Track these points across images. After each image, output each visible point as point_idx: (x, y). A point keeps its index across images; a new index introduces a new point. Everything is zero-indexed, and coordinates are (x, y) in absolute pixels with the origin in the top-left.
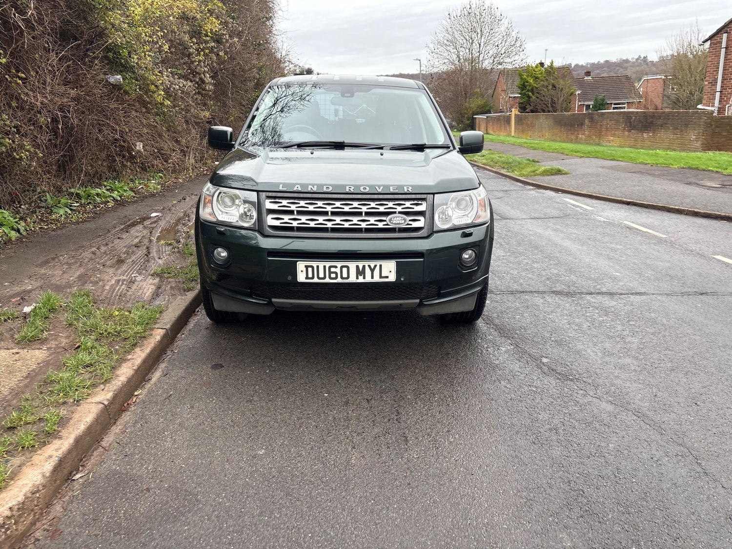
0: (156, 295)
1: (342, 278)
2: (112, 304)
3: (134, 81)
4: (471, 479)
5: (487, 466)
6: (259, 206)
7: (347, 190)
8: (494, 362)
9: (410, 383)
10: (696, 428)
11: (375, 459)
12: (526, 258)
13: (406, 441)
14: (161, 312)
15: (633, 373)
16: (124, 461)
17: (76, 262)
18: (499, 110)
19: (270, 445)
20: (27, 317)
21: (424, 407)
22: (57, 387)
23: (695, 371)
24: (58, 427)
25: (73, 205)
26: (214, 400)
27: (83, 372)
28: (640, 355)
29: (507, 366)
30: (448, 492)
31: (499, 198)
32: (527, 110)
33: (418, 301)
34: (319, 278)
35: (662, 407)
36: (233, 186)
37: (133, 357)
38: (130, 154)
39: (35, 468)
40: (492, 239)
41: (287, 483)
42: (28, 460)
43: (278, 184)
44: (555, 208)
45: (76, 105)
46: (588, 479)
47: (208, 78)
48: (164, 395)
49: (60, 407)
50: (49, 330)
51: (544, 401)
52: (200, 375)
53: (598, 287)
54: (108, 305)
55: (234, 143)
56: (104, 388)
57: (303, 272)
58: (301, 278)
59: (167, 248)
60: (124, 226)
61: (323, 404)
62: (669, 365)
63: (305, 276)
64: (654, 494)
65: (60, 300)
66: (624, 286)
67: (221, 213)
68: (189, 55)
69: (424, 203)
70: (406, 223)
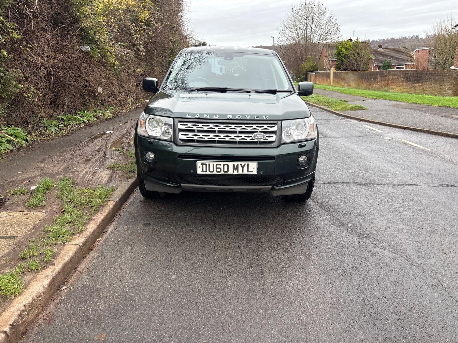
0: (110, 180)
1: (224, 171)
2: (84, 185)
3: (97, 50)
4: (302, 296)
5: (312, 289)
6: (174, 127)
7: (228, 118)
8: (318, 225)
9: (265, 237)
10: (445, 268)
11: (243, 283)
12: (339, 162)
13: (263, 272)
14: (113, 191)
15: (406, 234)
16: (91, 280)
17: (62, 160)
18: (323, 69)
19: (179, 272)
20: (33, 192)
21: (274, 252)
22: (51, 234)
23: (446, 234)
24: (52, 258)
25: (60, 125)
26: (145, 244)
27: (67, 226)
28: (411, 223)
29: (326, 228)
30: (288, 304)
31: (322, 124)
32: (341, 69)
33: (271, 187)
34: (210, 171)
35: (424, 255)
36: (158, 114)
37: (96, 218)
38: (94, 94)
39: (39, 282)
40: (318, 149)
41: (190, 295)
42: (35, 277)
43: (186, 114)
44: (358, 131)
45: (62, 64)
46: (376, 298)
47: (142, 48)
48: (115, 241)
49: (53, 247)
50: (46, 201)
51: (349, 250)
52: (137, 229)
53: (384, 180)
54: (81, 186)
55: (158, 88)
56: (79, 236)
57: (200, 168)
58: (199, 171)
59: (116, 152)
60: (90, 138)
61: (212, 248)
62: (429, 229)
63: (202, 170)
64: (417, 308)
65: (53, 183)
66: (401, 180)
67: (150, 131)
68: (131, 34)
69: (275, 126)
70: (264, 138)
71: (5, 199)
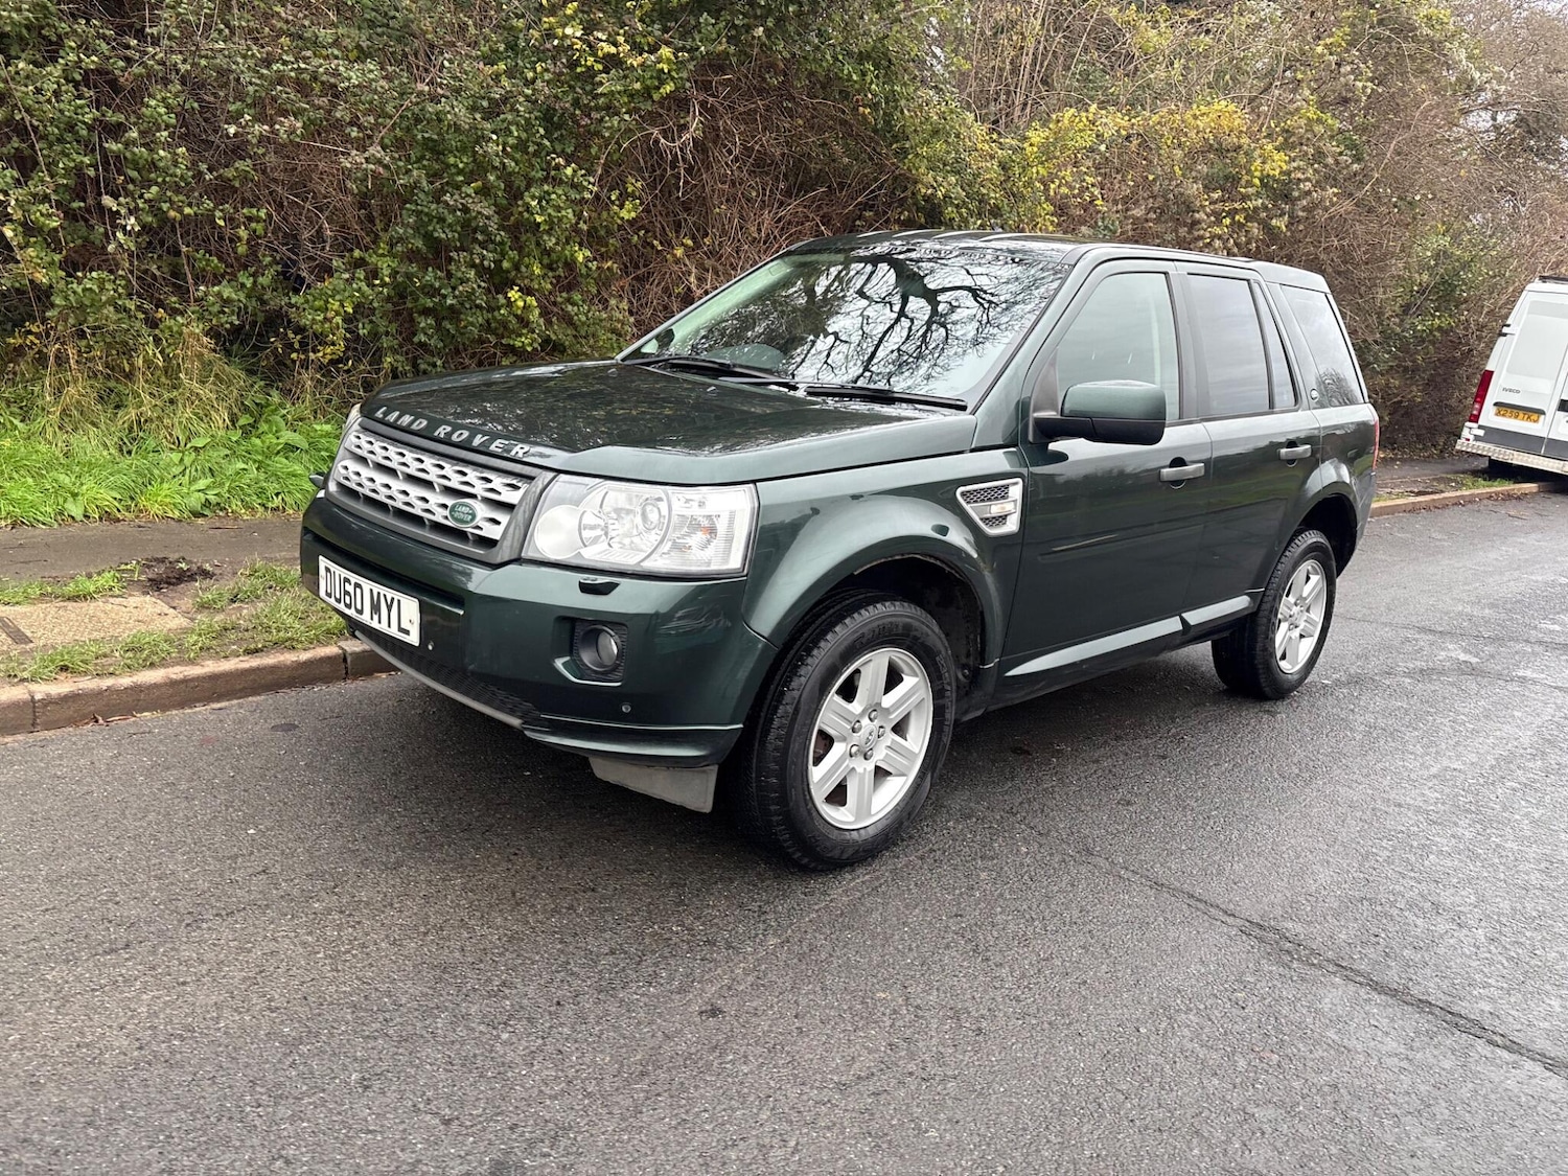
1: (356, 608)
7: (437, 433)
26: (156, 761)
33: (518, 722)
34: (335, 598)
43: (382, 406)
48: (144, 729)
52: (242, 727)
56: (81, 681)
57: (323, 579)
58: (323, 590)
63: (325, 588)
69: (524, 487)
70: (473, 524)
71: (206, 574)
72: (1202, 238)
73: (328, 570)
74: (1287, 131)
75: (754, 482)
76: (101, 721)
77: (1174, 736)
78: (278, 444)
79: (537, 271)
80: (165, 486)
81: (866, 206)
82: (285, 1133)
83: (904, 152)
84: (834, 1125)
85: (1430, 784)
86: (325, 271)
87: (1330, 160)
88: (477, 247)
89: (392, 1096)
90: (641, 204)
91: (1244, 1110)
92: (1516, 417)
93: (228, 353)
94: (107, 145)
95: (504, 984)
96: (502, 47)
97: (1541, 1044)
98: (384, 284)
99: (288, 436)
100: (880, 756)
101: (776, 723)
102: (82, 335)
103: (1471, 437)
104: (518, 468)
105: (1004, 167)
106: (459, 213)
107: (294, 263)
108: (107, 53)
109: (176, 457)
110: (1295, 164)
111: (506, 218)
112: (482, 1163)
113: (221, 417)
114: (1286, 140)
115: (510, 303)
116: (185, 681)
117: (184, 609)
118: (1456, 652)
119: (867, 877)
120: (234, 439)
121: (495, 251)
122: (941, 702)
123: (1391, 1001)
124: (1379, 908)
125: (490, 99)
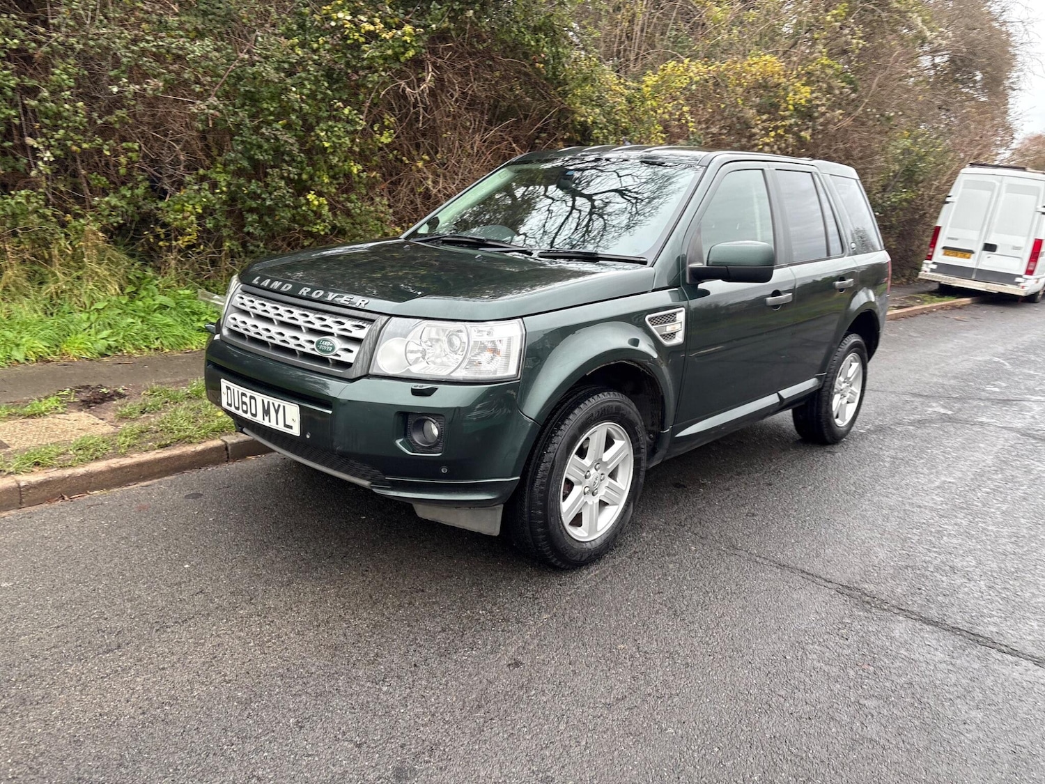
1: (251, 413)
7: (300, 293)
26: (110, 523)
33: (368, 483)
34: (235, 407)
48: (97, 502)
52: (165, 497)
56: (50, 472)
57: (225, 395)
58: (224, 402)
61: (160, 573)
63: (227, 401)
69: (368, 327)
70: (333, 353)
71: (120, 396)
72: (756, 145)
73: (228, 388)
74: (809, 73)
75: (521, 317)
76: (66, 499)
77: (773, 471)
78: (155, 305)
79: (326, 180)
80: (80, 336)
81: (542, 130)
82: (254, 761)
83: (565, 93)
84: (608, 729)
85: (936, 492)
86: (180, 185)
87: (837, 92)
88: (285, 165)
89: (319, 732)
90: (395, 133)
91: (858, 702)
92: (956, 256)
93: (116, 243)
94: (26, 102)
95: (377, 655)
96: (295, 27)
97: (1031, 649)
98: (222, 192)
99: (161, 299)
100: (602, 493)
101: (540, 474)
102: (15, 234)
103: (928, 270)
104: (362, 314)
105: (629, 101)
106: (272, 141)
107: (159, 179)
108: (23, 38)
109: (84, 316)
110: (814, 95)
111: (302, 144)
112: (387, 770)
113: (113, 288)
114: (809, 78)
115: (308, 202)
116: (121, 468)
117: (109, 419)
118: (937, 408)
119: (597, 572)
120: (124, 302)
121: (297, 167)
122: (639, 456)
123: (935, 629)
124: (918, 572)
125: (290, 63)
